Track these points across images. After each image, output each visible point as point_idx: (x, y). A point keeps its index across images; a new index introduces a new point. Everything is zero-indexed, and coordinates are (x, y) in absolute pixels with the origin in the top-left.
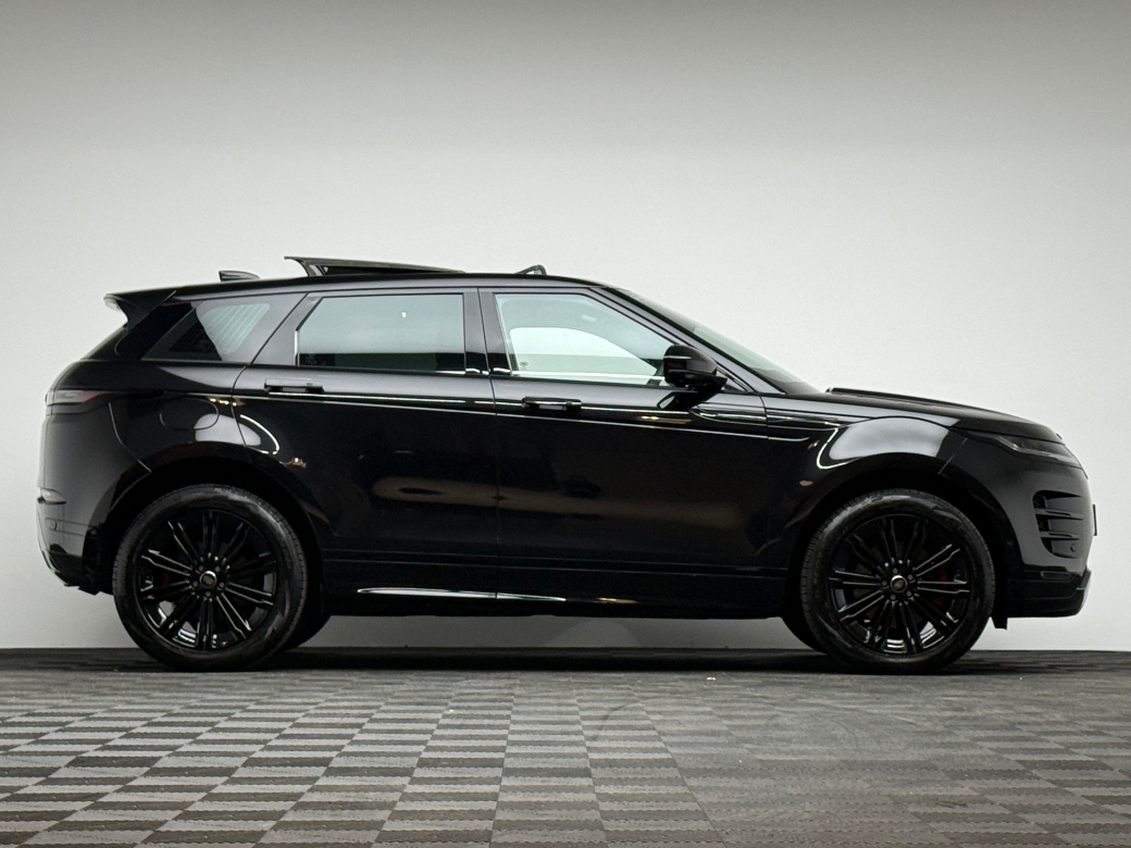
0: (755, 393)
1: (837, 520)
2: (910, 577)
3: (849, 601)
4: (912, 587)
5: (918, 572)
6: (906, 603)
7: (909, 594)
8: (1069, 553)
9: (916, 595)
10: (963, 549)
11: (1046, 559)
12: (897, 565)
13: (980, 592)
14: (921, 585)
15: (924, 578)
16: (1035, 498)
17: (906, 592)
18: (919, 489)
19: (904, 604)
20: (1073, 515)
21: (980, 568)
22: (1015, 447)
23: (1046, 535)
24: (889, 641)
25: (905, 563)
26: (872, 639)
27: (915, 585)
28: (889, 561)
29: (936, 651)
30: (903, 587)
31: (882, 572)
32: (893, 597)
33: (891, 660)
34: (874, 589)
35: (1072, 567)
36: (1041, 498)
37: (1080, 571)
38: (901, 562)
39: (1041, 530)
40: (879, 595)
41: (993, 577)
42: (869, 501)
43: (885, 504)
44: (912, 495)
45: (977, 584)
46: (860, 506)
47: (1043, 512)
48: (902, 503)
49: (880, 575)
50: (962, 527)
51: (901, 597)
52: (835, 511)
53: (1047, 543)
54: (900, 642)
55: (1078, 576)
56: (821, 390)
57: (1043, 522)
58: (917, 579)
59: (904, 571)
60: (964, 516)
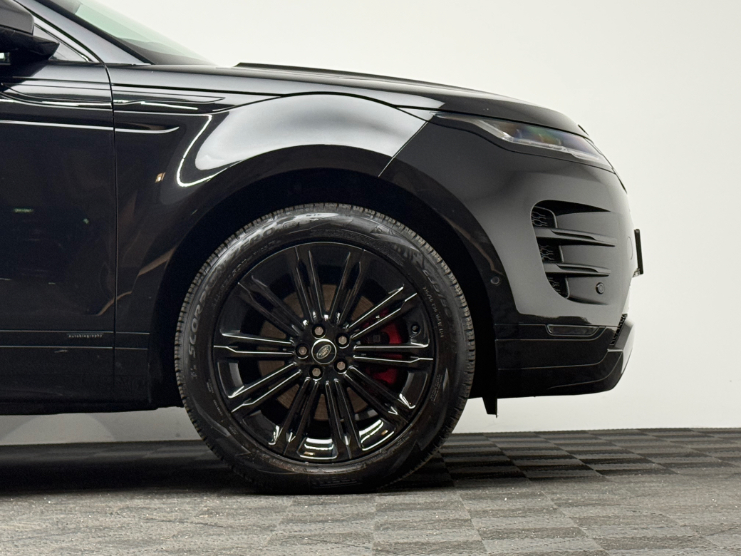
0: (100, 65)
1: (225, 256)
2: (343, 340)
3: (247, 380)
4: (343, 356)
5: (352, 331)
6: (336, 380)
7: (341, 366)
8: (596, 297)
9: (351, 367)
10: (421, 295)
11: (555, 306)
12: (321, 323)
13: (451, 361)
14: (359, 352)
15: (364, 340)
16: (536, 212)
17: (335, 363)
18: (353, 203)
19: (332, 383)
20: (598, 239)
21: (449, 321)
22: (506, 136)
23: (555, 268)
24: (309, 440)
25: (333, 319)
26: (283, 437)
27: (349, 352)
28: (308, 317)
29: (382, 454)
30: (330, 356)
31: (298, 333)
32: (316, 372)
33: (315, 471)
34: (287, 360)
35: (597, 317)
36: (548, 212)
37: (613, 325)
38: (326, 317)
39: (545, 261)
40: (294, 369)
41: (471, 335)
42: (273, 224)
43: (298, 226)
44: (341, 212)
45: (443, 346)
46: (259, 232)
47: (548, 233)
48: (326, 224)
49: (296, 338)
50: (418, 259)
51: (329, 372)
52: (222, 240)
53: (559, 282)
54: (329, 441)
55: (610, 331)
56: (229, 64)
57: (550, 249)
58: (355, 341)
59: (334, 331)
60: (422, 241)
